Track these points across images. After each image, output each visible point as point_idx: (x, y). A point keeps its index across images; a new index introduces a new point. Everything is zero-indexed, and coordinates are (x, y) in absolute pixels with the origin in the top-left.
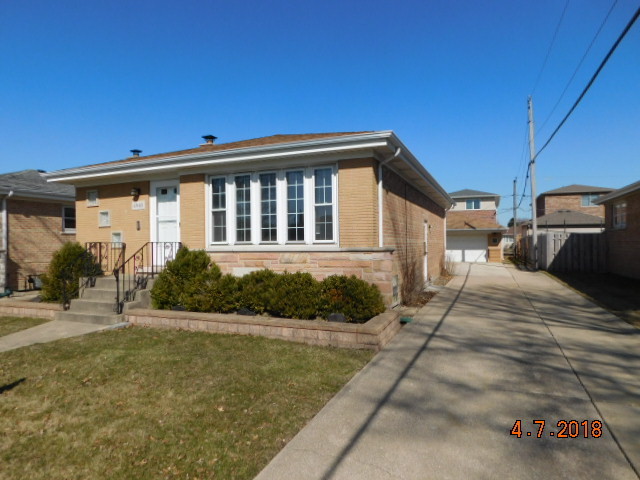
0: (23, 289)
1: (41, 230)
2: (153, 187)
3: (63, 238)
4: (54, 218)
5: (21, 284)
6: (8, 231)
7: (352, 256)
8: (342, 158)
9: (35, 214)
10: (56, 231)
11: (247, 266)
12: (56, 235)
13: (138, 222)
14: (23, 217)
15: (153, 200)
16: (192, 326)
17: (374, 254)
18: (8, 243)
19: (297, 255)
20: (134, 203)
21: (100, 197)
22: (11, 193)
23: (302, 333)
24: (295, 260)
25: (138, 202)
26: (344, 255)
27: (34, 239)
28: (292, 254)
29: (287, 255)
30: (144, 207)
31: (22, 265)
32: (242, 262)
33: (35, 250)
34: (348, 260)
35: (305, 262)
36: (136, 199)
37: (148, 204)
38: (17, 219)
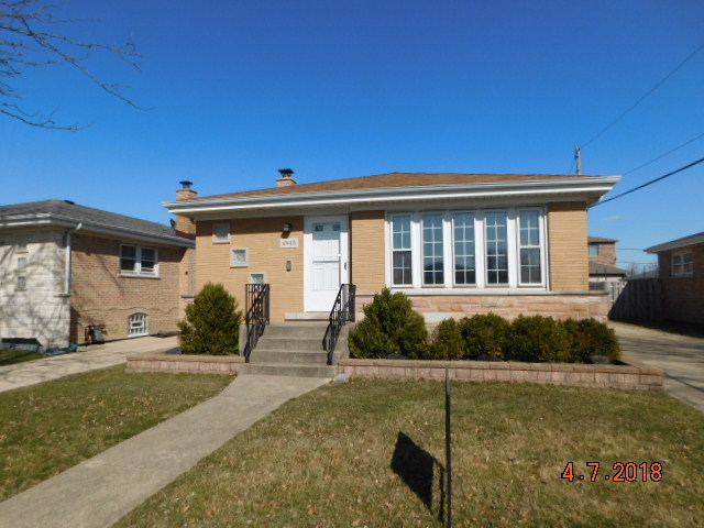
0: (83, 342)
1: (100, 271)
2: (308, 223)
3: (119, 281)
4: (112, 258)
5: (81, 338)
6: (70, 272)
7: (566, 300)
8: (550, 200)
9: (96, 252)
10: (113, 272)
11: (440, 310)
12: (113, 277)
13: (289, 262)
14: (83, 254)
15: (308, 237)
16: (434, 375)
17: (590, 297)
18: (70, 286)
19: (502, 299)
20: (282, 240)
21: (232, 233)
22: (80, 226)
23: (576, 377)
24: (499, 304)
25: (289, 240)
26: (556, 298)
27: (94, 282)
28: (496, 299)
29: (490, 299)
30: (297, 246)
31: (82, 314)
32: (435, 307)
33: (93, 296)
34: (562, 303)
35: (511, 306)
36: (285, 235)
37: (301, 242)
38: (78, 257)
